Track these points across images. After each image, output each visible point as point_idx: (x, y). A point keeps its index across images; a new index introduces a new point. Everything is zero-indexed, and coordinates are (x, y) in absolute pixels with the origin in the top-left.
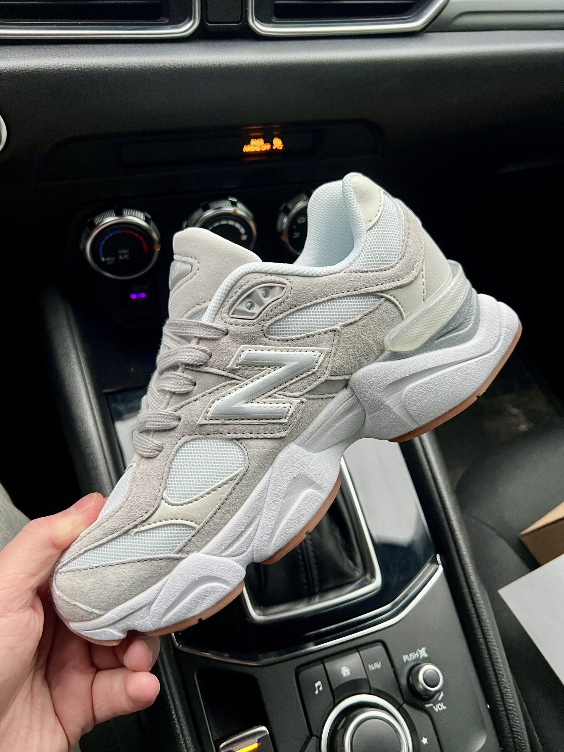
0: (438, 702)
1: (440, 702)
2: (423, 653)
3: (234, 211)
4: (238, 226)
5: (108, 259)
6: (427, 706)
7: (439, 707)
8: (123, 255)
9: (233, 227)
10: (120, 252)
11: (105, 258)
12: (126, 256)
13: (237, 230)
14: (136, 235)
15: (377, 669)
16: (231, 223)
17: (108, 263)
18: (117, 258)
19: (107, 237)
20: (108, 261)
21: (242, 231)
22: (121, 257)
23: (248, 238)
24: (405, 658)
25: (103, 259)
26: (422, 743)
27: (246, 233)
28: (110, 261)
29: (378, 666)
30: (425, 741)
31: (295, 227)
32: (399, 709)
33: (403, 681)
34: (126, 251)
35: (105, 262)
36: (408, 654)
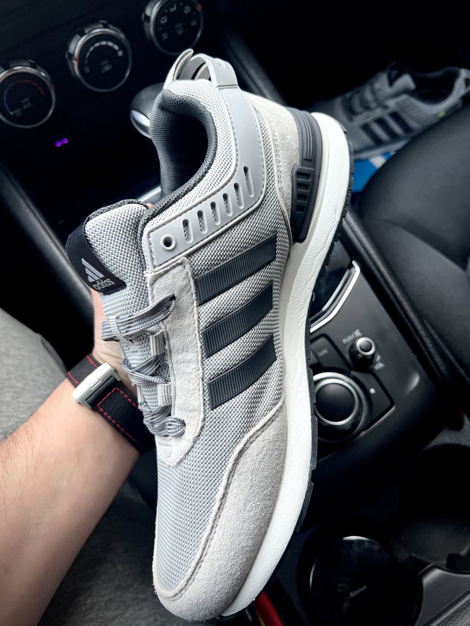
0: (377, 363)
1: (378, 363)
2: (357, 333)
4: (110, 44)
5: (15, 112)
7: (379, 366)
8: (26, 103)
9: (107, 46)
10: (23, 101)
11: (13, 111)
12: (29, 104)
13: (112, 48)
14: (28, 82)
15: (325, 355)
16: (104, 43)
17: (17, 115)
18: (22, 109)
21: (116, 47)
22: (25, 107)
23: (124, 53)
24: (345, 341)
25: (12, 113)
26: (371, 393)
27: (120, 49)
28: (18, 113)
29: (325, 352)
30: (372, 391)
31: (160, 29)
32: (348, 375)
33: (347, 356)
34: (27, 99)
35: (15, 115)
36: (346, 337)
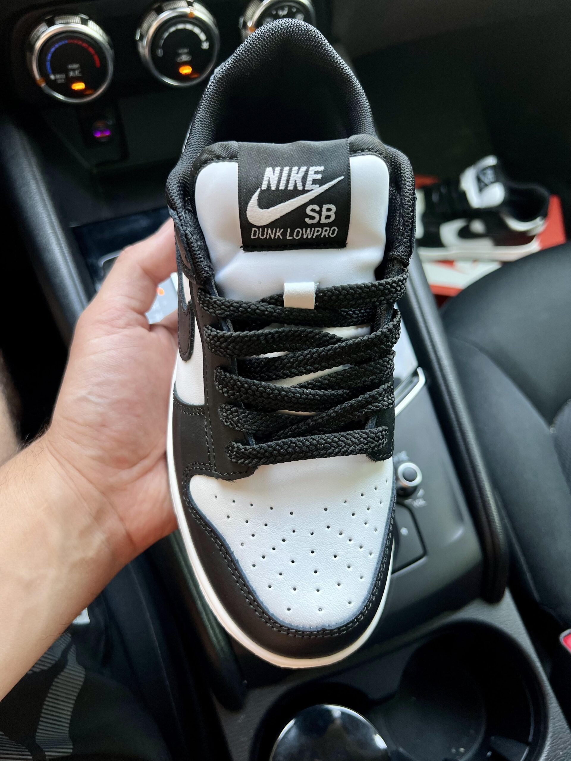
0: (417, 498)
1: (419, 498)
2: (403, 456)
3: (191, 12)
4: (197, 30)
5: (58, 76)
6: (408, 501)
7: (418, 503)
8: (74, 70)
9: (192, 33)
10: (70, 67)
11: (54, 75)
12: (77, 72)
13: (196, 36)
14: (85, 45)
16: (189, 27)
17: (59, 81)
18: (67, 75)
19: (53, 50)
20: (58, 79)
21: (203, 37)
23: (210, 46)
25: (52, 77)
26: (401, 534)
27: (207, 40)
28: (61, 79)
30: (404, 531)
34: (76, 66)
35: (55, 80)
